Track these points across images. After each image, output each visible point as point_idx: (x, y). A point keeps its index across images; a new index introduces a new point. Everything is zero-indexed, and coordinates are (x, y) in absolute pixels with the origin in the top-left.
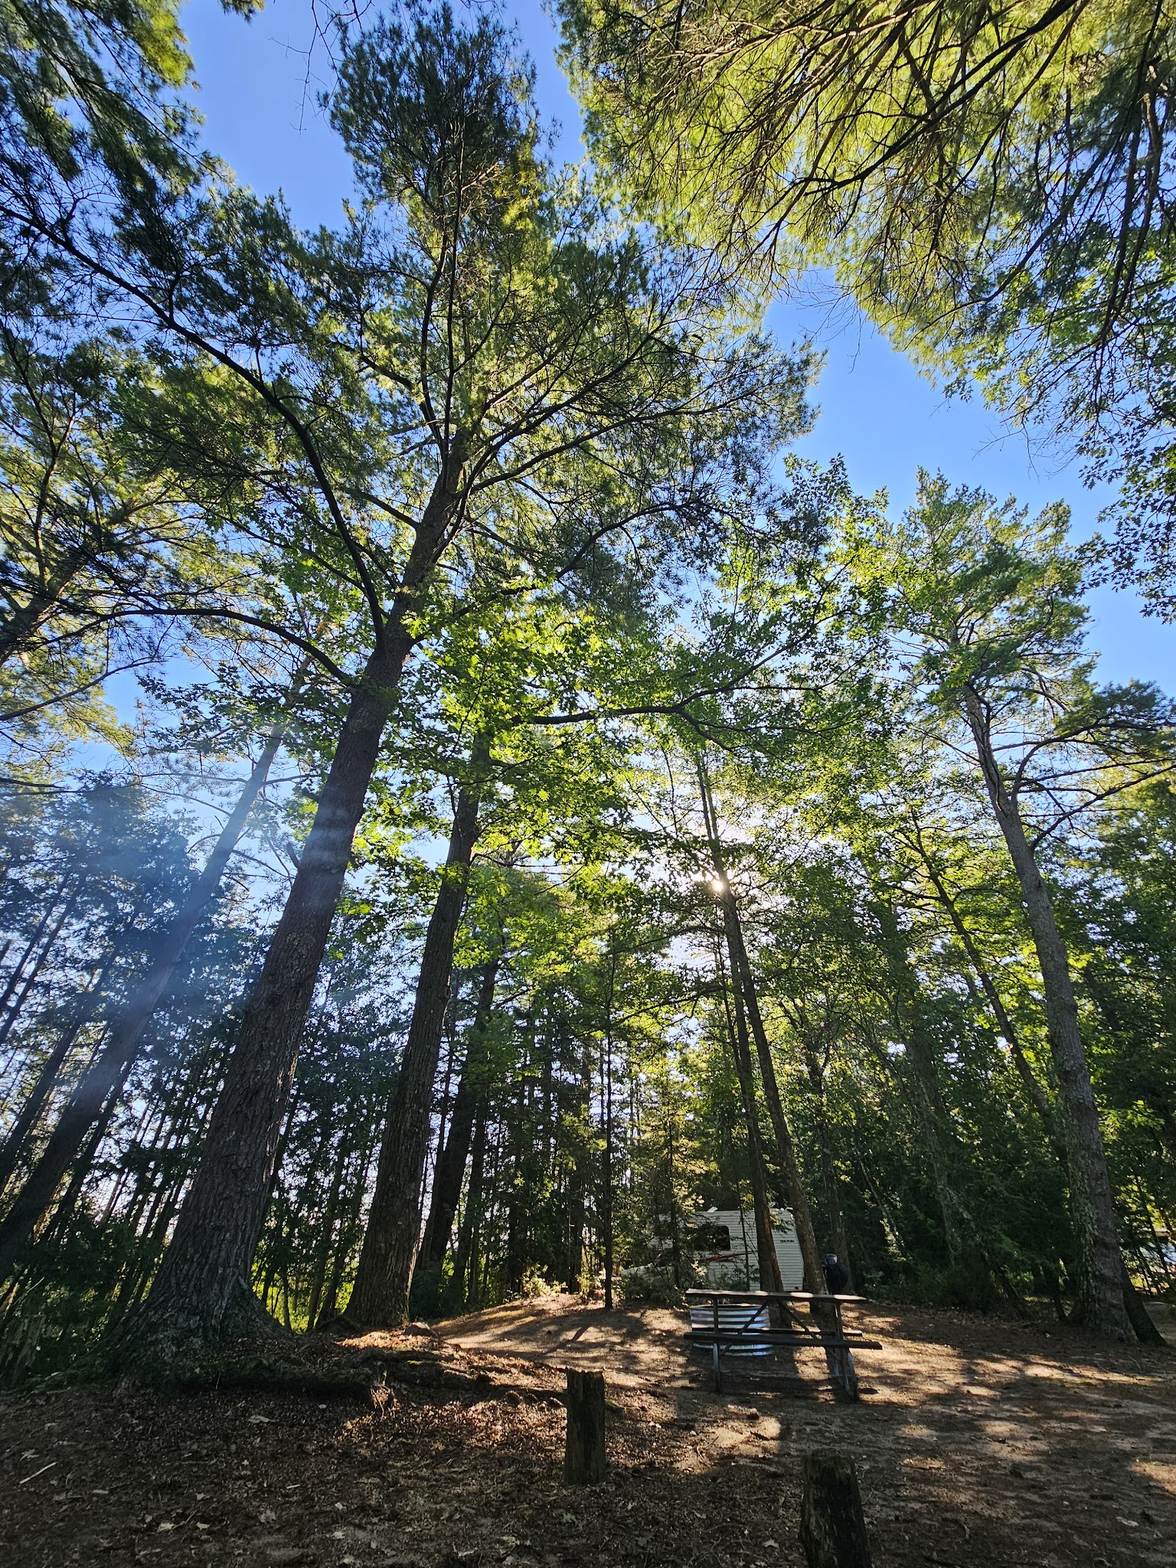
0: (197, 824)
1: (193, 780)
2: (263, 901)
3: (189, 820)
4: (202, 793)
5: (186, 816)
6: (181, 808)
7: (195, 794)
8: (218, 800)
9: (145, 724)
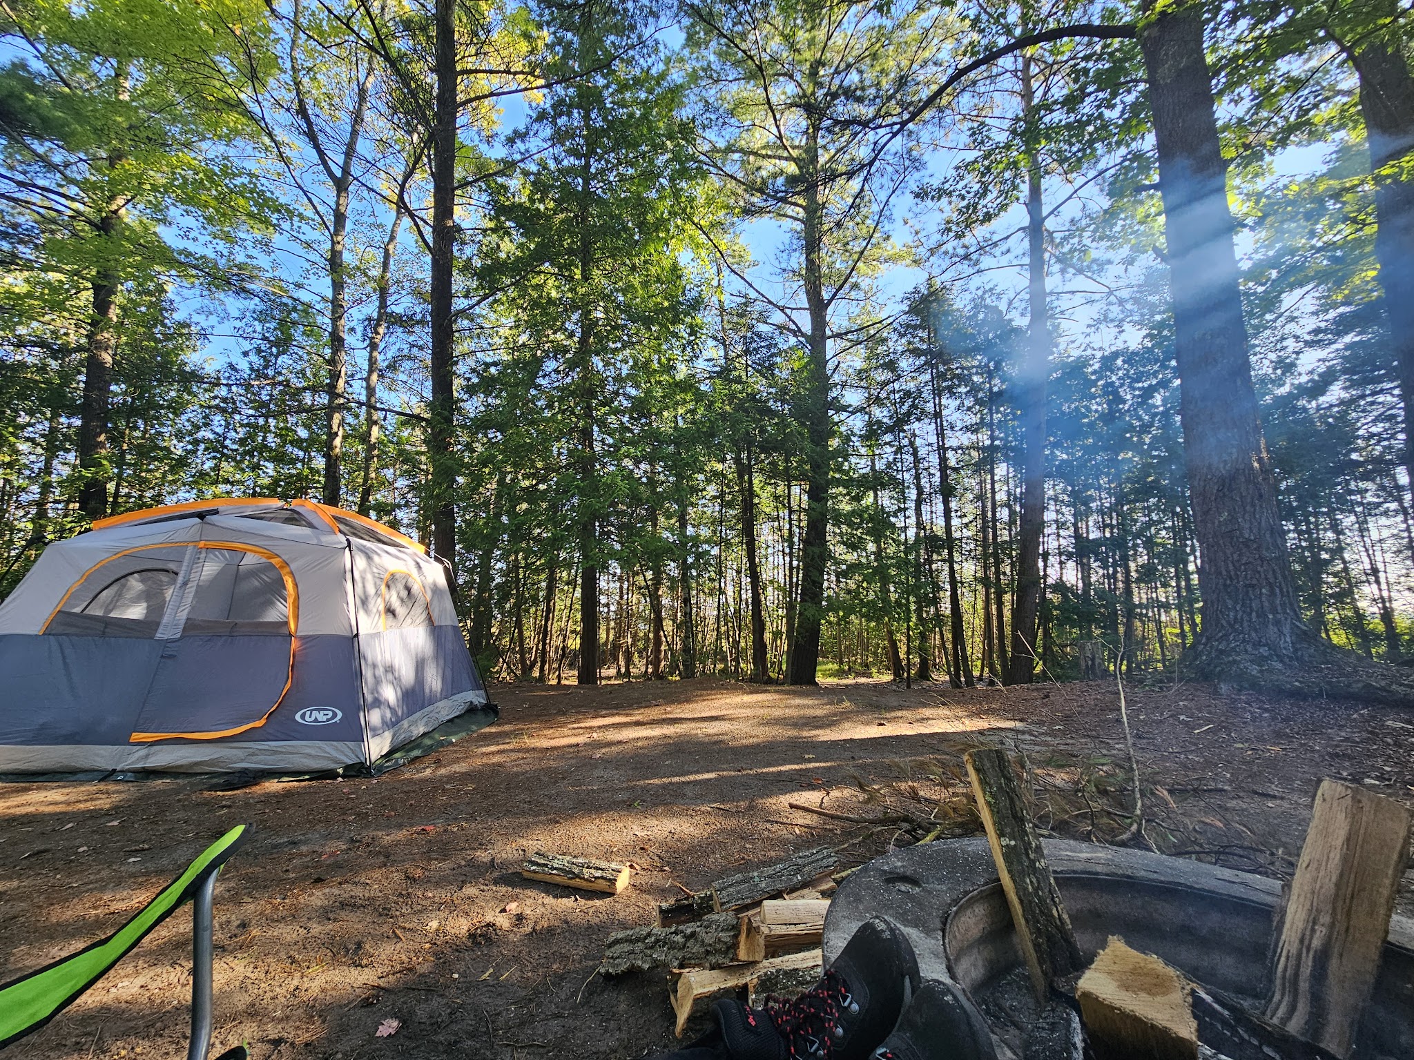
0: (998, 290)
1: (974, 257)
2: (1089, 326)
3: (991, 290)
4: (986, 262)
5: (987, 288)
6: (979, 284)
7: (982, 266)
8: (1004, 260)
9: (917, 233)
